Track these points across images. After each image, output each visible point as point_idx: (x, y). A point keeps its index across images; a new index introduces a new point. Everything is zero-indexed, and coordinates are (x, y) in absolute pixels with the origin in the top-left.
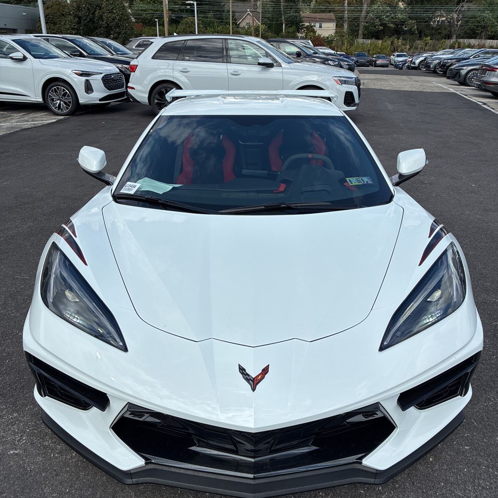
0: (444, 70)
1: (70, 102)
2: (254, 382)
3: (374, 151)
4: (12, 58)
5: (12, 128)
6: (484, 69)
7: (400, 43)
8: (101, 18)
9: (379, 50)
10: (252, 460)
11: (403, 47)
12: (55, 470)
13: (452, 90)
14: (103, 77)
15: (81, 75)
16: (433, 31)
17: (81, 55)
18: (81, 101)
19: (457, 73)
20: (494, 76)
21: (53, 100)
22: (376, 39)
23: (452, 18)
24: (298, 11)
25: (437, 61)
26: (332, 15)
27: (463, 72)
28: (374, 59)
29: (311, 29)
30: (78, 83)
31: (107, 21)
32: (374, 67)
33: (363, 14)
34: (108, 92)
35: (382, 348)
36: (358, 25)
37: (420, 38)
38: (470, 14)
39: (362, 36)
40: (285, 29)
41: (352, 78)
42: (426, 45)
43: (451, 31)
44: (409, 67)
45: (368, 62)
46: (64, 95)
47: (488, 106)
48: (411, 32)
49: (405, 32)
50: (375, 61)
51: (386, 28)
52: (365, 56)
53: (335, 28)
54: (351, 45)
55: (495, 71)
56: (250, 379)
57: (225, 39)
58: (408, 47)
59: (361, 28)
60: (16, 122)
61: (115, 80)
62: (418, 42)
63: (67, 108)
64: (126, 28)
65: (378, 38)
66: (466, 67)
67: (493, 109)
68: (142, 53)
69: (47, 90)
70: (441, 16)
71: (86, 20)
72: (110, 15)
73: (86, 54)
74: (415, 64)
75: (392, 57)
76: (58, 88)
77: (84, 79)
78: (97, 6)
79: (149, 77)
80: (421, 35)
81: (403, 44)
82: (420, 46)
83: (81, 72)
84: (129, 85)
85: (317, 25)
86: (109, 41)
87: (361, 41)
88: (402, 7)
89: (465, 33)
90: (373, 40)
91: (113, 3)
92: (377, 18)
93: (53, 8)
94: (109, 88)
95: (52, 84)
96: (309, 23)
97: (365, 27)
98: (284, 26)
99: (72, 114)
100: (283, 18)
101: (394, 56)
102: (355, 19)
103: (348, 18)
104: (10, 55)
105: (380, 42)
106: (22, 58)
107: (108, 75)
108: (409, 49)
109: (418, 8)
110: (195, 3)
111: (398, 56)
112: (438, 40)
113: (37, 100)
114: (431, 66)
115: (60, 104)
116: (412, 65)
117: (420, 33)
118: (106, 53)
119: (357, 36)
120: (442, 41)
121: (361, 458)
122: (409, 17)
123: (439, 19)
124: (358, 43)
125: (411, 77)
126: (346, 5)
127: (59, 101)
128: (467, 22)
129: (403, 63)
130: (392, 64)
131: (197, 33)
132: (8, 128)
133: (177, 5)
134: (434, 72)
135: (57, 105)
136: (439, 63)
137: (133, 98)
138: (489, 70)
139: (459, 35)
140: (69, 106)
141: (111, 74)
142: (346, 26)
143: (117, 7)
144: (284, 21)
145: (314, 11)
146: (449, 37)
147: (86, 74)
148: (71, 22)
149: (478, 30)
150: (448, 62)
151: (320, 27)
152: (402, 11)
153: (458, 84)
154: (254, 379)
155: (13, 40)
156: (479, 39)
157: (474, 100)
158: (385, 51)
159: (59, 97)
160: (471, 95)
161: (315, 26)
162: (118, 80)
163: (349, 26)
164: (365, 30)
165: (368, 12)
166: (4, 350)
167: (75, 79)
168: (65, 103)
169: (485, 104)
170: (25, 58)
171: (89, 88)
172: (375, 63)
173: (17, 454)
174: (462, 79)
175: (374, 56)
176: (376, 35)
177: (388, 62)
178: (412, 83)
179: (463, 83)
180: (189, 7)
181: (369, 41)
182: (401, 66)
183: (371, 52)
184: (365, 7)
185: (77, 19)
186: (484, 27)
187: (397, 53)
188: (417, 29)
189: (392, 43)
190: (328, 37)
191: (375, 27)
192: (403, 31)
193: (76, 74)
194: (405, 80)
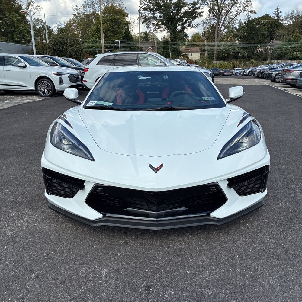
0: (262, 75)
1: (50, 90)
2: (156, 170)
3: (216, 87)
4: (19, 66)
5: (18, 103)
6: (284, 72)
7: (238, 63)
8: (66, 50)
9: (226, 67)
10: (156, 213)
11: (240, 65)
12: (55, 231)
13: (267, 84)
14: (69, 76)
15: (57, 75)
16: (257, 56)
17: (57, 65)
18: (57, 89)
19: (270, 75)
20: (290, 75)
21: (41, 88)
22: (224, 61)
23: (267, 49)
24: (178, 46)
25: (259, 71)
26: (198, 48)
27: (273, 75)
28: (223, 72)
29: (186, 57)
30: (55, 79)
31: (70, 51)
32: (223, 76)
33: (216, 47)
34: (71, 84)
35: (218, 158)
36: (213, 54)
37: (249, 60)
38: (277, 46)
39: (216, 60)
40: (171, 56)
41: (208, 73)
42: (253, 64)
43: (267, 56)
44: (243, 75)
45: (219, 73)
46: (47, 86)
47: (288, 91)
48: (243, 57)
49: (240, 57)
50: (224, 73)
51: (229, 55)
52: (217, 70)
53: (200, 55)
54: (210, 64)
55: (291, 72)
56: (155, 169)
57: (137, 53)
58: (242, 65)
59: (215, 55)
60: (20, 100)
61: (76, 78)
62: (248, 62)
63: (49, 93)
64: (81, 55)
65: (224, 60)
66: (275, 72)
67: (291, 92)
68: (93, 60)
69: (38, 83)
70: (261, 48)
71: (58, 51)
72: (72, 48)
73: (59, 65)
74: (246, 73)
75: (233, 70)
76: (44, 82)
77: (58, 76)
78: (64, 43)
79: (95, 75)
80: (249, 58)
81: (239, 64)
82: (249, 65)
83: (57, 73)
84: (84, 79)
85: (190, 54)
86: (71, 59)
87: (215, 62)
88: (238, 43)
89: (275, 57)
90: (222, 61)
91: (73, 42)
92: (224, 49)
93: (39, 45)
94: (72, 82)
95: (40, 80)
96: (185, 52)
97: (217, 54)
98: (170, 54)
99: (51, 96)
100: (170, 50)
101: (234, 70)
102: (211, 50)
103: (207, 50)
104: (18, 65)
105: (226, 62)
106: (24, 66)
107: (72, 74)
108: (243, 66)
109: (247, 43)
110: (120, 41)
111: (237, 70)
112: (259, 61)
113: (32, 89)
114: (256, 73)
115: (44, 91)
116: (245, 74)
117: (249, 57)
118: (70, 65)
119: (212, 60)
120: (262, 62)
121: (210, 213)
122: (242, 49)
123: (259, 49)
124: (214, 63)
125: (244, 79)
126: (206, 42)
127: (44, 89)
128: (276, 51)
129: (240, 73)
130: (233, 75)
131: (120, 51)
132: (15, 103)
133: (109, 44)
134: (257, 77)
135: (43, 92)
136: (260, 72)
137: (85, 86)
138: (287, 72)
139: (272, 58)
140: (50, 91)
141: (73, 74)
142: (206, 54)
143: (76, 43)
144: (170, 52)
145: (188, 46)
146: (266, 59)
147: (60, 74)
148: (49, 52)
149: (283, 55)
150: (265, 71)
151: (191, 55)
152: (238, 46)
153: (271, 82)
154: (156, 169)
155: (20, 57)
156: (284, 60)
157: (280, 88)
158: (229, 68)
159: (44, 87)
160: (278, 86)
161: (188, 54)
162: (77, 77)
163: (208, 54)
164: (217, 56)
165: (218, 46)
166: (24, 189)
167: (54, 77)
168: (48, 90)
169: (286, 90)
170: (26, 66)
171: (61, 82)
172: (224, 74)
173: (35, 226)
174: (273, 79)
175: (223, 70)
176: (224, 59)
177: (231, 73)
178: (245, 81)
179: (274, 81)
180: (116, 45)
181: (220, 62)
182: (238, 74)
183: (221, 68)
184: (216, 43)
185: (53, 51)
186: (286, 54)
187: (236, 68)
188: (247, 55)
189: (233, 63)
190: (196, 61)
191: (223, 54)
192: (239, 56)
193: (54, 74)
194: (241, 80)
